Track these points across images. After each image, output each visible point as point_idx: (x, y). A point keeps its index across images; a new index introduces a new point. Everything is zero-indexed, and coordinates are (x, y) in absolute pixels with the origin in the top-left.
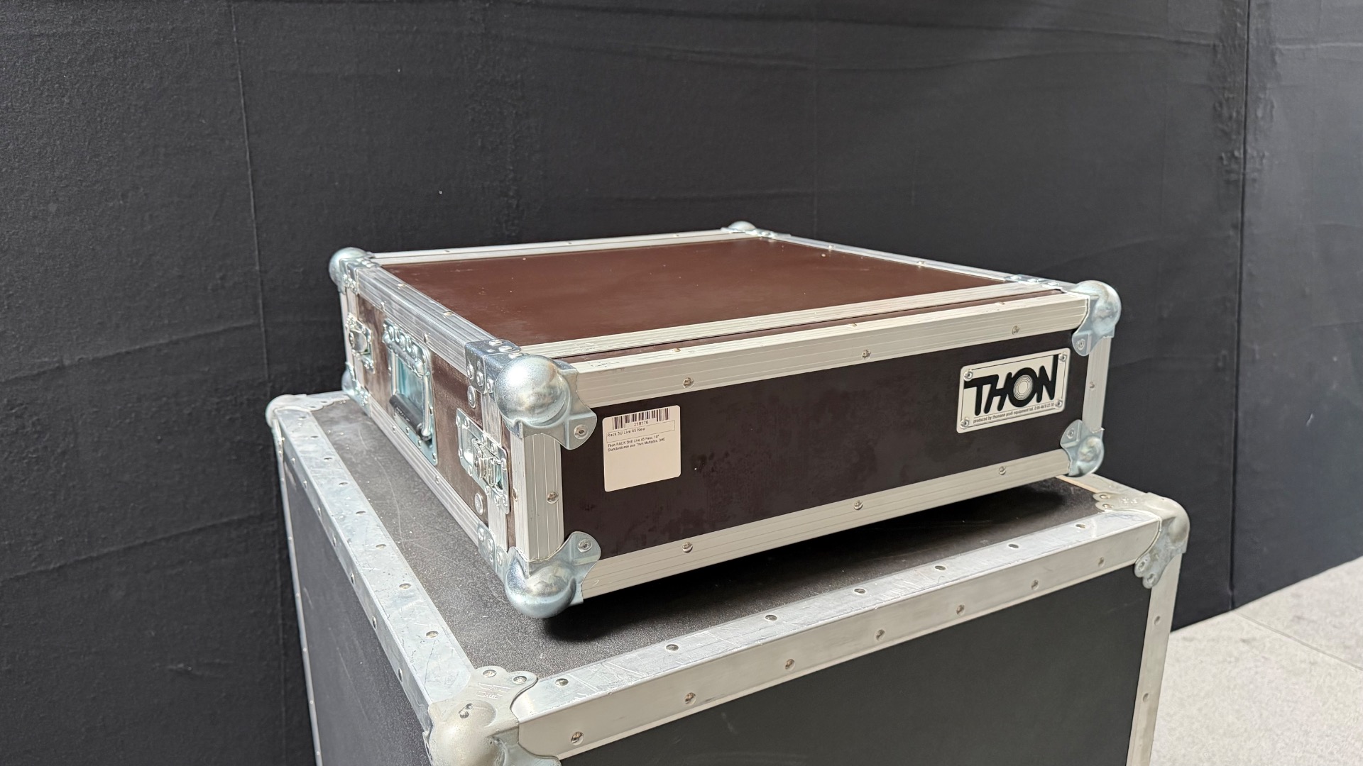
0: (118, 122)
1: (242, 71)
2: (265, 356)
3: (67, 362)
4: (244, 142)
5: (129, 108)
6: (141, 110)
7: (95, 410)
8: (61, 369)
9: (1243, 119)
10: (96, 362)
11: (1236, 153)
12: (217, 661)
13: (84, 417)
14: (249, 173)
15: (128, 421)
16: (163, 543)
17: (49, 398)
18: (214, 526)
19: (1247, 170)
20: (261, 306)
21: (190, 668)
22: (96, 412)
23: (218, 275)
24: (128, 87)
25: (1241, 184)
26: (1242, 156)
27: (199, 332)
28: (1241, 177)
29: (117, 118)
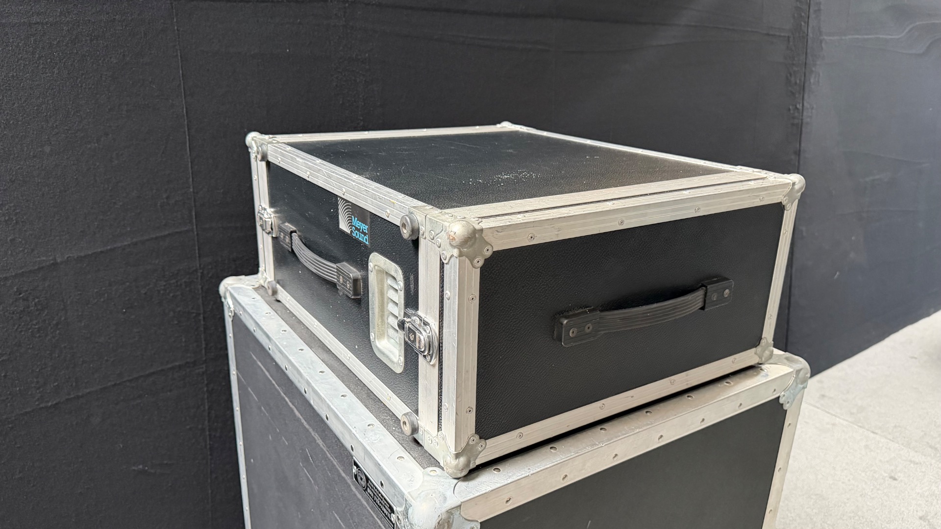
0: (93, 87)
1: (180, 50)
2: (197, 251)
3: (59, 260)
4: (182, 101)
5: (101, 77)
6: (110, 79)
7: (79, 293)
8: (55, 264)
9: (802, 85)
10: (80, 259)
11: (798, 106)
12: (165, 462)
13: (71, 298)
14: (186, 123)
15: (102, 300)
16: (128, 384)
17: (46, 285)
18: (162, 370)
19: (804, 117)
20: (194, 217)
21: (147, 468)
22: (80, 294)
23: (164, 196)
24: (100, 62)
25: (800, 126)
26: (801, 108)
27: (152, 236)
28: (800, 121)
29: (93, 85)
